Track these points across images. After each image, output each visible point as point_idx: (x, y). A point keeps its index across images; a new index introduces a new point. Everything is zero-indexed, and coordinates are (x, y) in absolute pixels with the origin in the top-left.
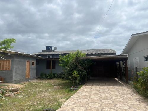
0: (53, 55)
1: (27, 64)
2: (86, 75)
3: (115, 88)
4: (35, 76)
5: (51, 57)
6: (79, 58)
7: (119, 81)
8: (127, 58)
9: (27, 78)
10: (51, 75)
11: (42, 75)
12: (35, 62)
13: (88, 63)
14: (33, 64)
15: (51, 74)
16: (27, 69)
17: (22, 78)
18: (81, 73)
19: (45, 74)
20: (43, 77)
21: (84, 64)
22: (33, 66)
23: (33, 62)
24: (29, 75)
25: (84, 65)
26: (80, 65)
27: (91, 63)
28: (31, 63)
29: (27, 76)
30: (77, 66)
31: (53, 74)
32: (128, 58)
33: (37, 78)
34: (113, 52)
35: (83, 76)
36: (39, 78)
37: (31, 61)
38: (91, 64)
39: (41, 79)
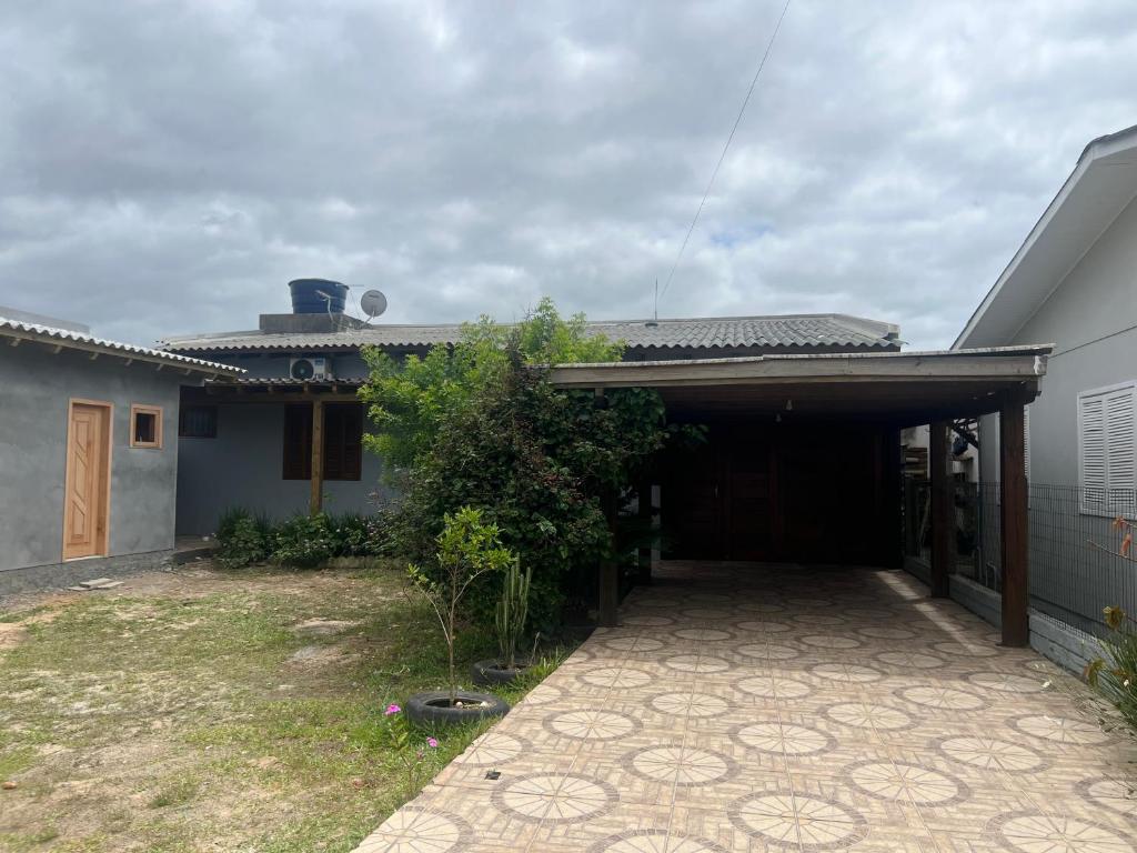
0: (337, 356)
1: (79, 429)
2: (600, 544)
3: (897, 693)
4: (171, 543)
5: (320, 370)
6: (542, 374)
7: (925, 608)
8: (1034, 379)
9: (70, 556)
10: (313, 535)
11: (231, 532)
12: (166, 413)
13: (629, 425)
14: (145, 427)
15: (316, 524)
16: (78, 475)
17: (23, 560)
18: (547, 526)
19: (261, 527)
20: (235, 552)
21: (591, 437)
22: (140, 453)
23: (146, 409)
24: (100, 530)
25: (589, 446)
26: (550, 450)
27: (660, 425)
28: (121, 424)
29: (77, 540)
30: (511, 457)
31: (329, 526)
32: (1043, 385)
33: (182, 561)
34: (874, 337)
35: (576, 555)
36: (206, 554)
37: (125, 406)
38: (656, 439)
39: (218, 567)
